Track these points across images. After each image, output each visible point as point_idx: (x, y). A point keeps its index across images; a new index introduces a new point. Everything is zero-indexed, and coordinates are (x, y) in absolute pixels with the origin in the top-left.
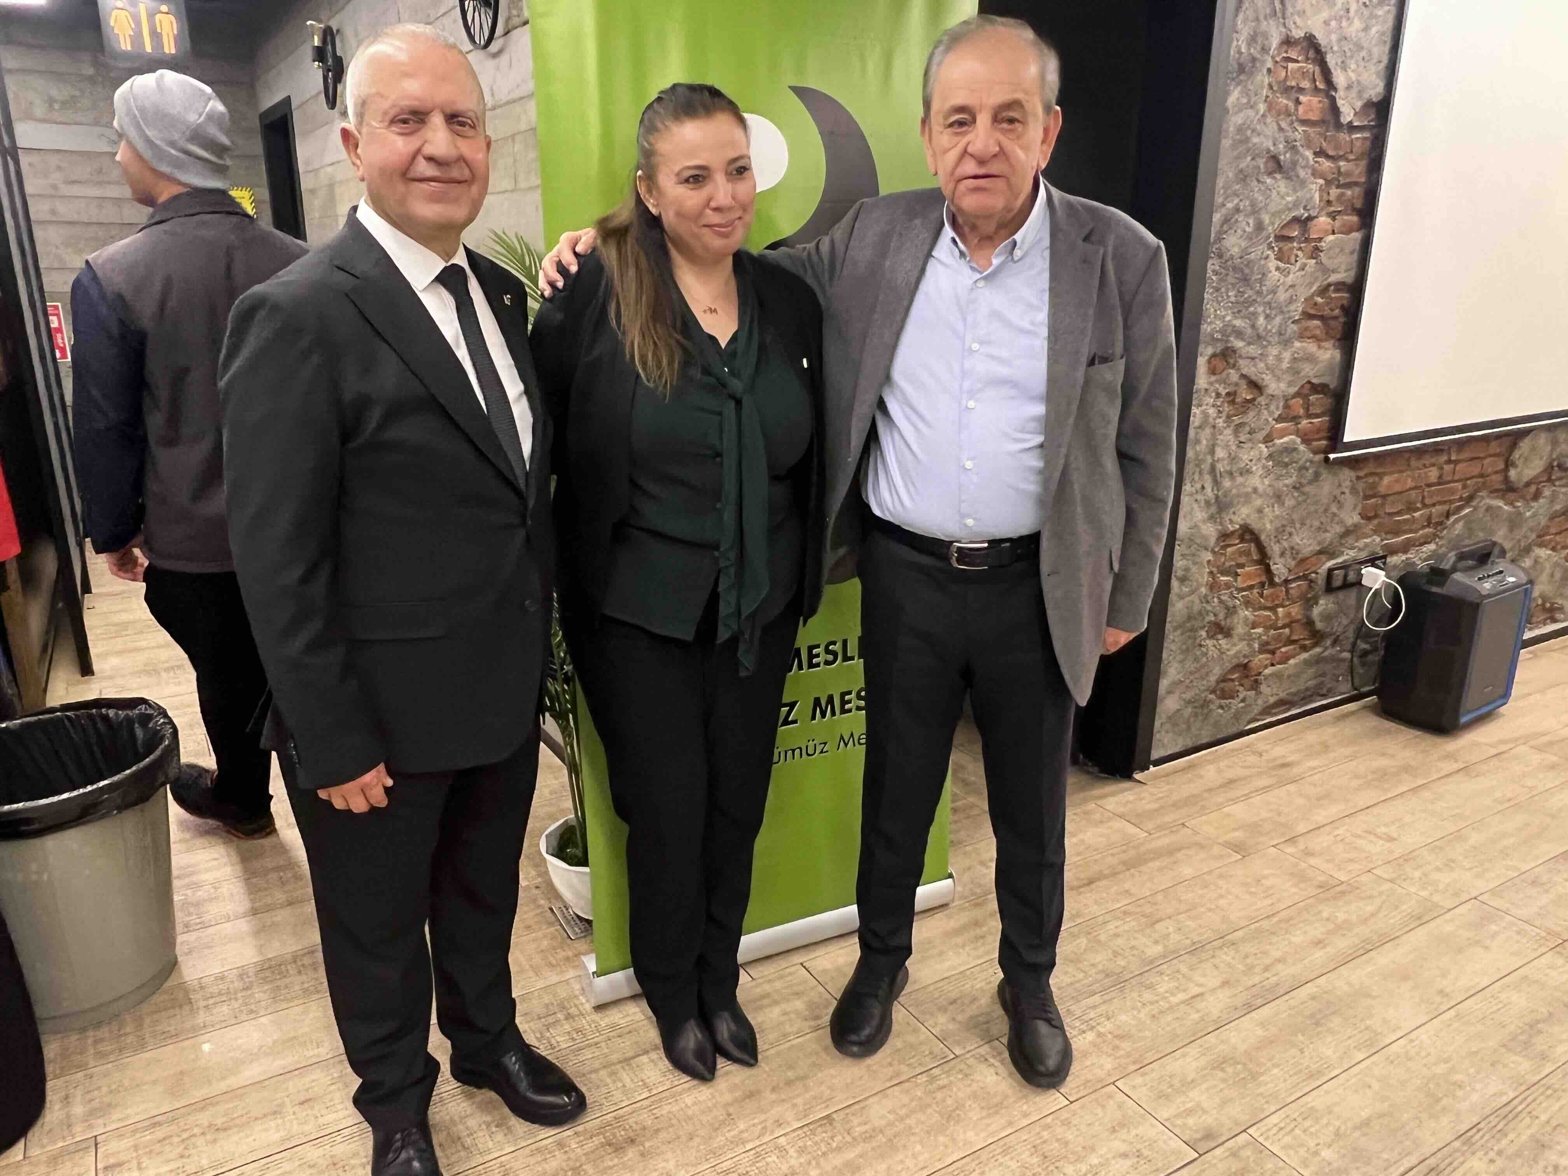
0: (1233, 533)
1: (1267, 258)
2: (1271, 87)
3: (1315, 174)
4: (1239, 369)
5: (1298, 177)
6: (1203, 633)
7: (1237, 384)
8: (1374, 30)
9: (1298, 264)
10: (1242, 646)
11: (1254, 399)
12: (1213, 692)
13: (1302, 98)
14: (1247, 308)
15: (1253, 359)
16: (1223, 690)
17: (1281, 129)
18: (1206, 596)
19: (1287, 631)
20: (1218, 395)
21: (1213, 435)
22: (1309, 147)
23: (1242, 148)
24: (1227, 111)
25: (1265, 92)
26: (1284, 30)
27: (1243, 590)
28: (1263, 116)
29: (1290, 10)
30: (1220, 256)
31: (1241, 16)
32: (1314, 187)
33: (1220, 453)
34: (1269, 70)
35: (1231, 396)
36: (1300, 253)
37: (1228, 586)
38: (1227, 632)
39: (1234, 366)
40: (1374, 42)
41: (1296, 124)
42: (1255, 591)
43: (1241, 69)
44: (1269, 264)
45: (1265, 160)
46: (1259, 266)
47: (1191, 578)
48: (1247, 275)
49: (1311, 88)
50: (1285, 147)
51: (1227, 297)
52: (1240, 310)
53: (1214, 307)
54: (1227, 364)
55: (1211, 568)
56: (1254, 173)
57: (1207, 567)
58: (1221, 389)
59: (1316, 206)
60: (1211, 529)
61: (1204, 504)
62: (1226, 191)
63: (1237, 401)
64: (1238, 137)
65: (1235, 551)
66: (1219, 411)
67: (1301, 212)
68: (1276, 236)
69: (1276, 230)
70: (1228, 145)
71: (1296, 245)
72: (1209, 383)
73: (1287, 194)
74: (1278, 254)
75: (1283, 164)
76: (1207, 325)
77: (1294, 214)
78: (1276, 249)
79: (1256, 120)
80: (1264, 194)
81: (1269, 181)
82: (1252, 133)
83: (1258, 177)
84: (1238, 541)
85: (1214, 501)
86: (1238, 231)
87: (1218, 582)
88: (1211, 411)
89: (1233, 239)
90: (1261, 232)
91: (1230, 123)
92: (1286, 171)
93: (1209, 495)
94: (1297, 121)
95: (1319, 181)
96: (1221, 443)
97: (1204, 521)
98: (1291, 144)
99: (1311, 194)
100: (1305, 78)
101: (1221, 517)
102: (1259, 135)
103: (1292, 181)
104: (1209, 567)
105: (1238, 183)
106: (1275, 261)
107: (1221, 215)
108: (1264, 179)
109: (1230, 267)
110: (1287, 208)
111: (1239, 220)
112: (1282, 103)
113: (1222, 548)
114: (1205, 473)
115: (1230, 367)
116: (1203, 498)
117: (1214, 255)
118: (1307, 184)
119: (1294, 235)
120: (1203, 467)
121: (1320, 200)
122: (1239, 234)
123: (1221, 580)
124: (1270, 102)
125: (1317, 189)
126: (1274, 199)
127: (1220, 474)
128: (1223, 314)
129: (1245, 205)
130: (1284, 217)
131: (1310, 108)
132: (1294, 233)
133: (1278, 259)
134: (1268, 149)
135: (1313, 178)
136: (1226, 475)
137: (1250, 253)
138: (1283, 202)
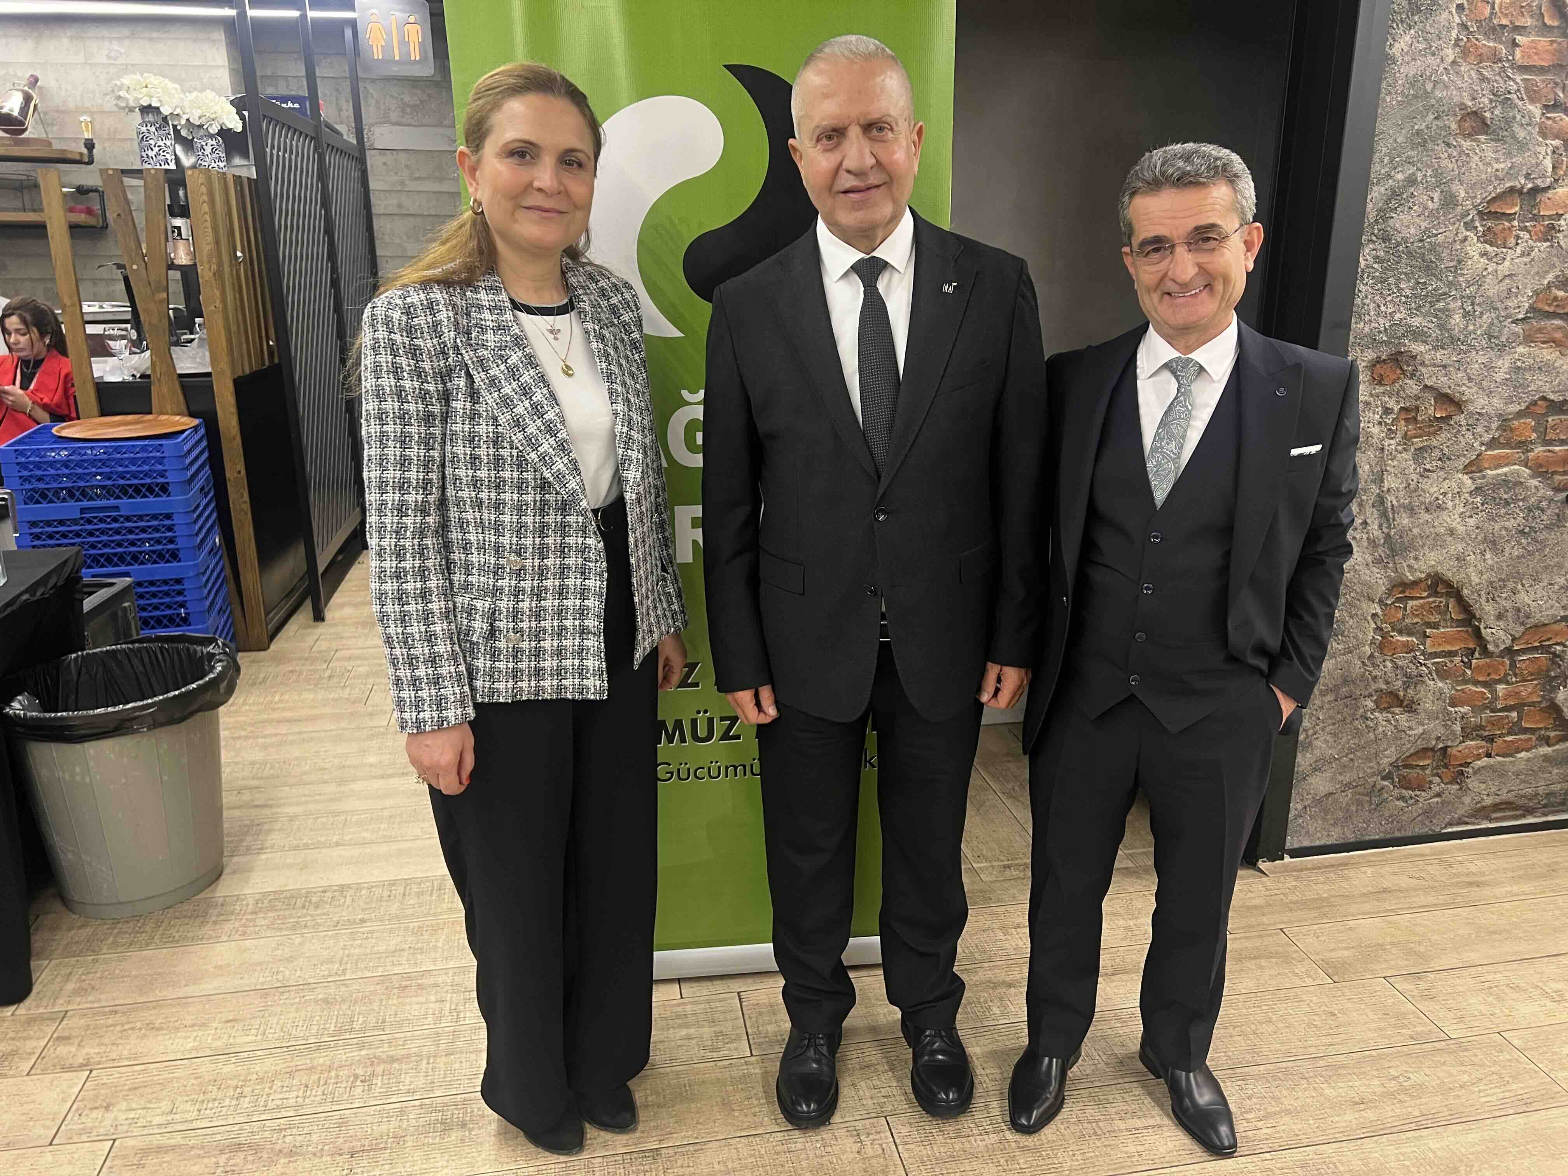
0: (1415, 583)
1: (1465, 239)
2: (1464, 26)
3: (1545, 133)
4: (1419, 380)
5: (1514, 137)
6: (1370, 704)
7: (1417, 398)
9: (1519, 250)
10: (1436, 728)
11: (1449, 417)
12: (1388, 777)
13: (1520, 39)
14: (1432, 303)
15: (1445, 367)
16: (1403, 778)
17: (1483, 79)
18: (1371, 656)
19: (1514, 714)
20: (1387, 411)
21: (1381, 461)
22: (1534, 100)
27: (1436, 655)
30: (1386, 239)
32: (1542, 150)
33: (1390, 482)
35: (1410, 413)
36: (1521, 234)
37: (1409, 648)
38: (1410, 707)
39: (1412, 376)
41: (1510, 72)
42: (1457, 659)
44: (1469, 248)
45: (1459, 118)
46: (1451, 251)
47: (1346, 633)
48: (1432, 262)
49: (1536, 27)
50: (1491, 101)
51: (1398, 290)
52: (1420, 306)
53: (1374, 302)
54: (1400, 372)
55: (1379, 623)
56: (1440, 135)
57: (1371, 622)
58: (1391, 404)
59: (1549, 174)
60: (1379, 576)
61: (1366, 544)
62: (1392, 160)
63: (1419, 418)
64: (1412, 92)
65: (1422, 606)
66: (1390, 430)
67: (1523, 181)
68: (1480, 213)
69: (1479, 205)
70: (1394, 103)
71: (1516, 223)
72: (1371, 395)
73: (1497, 160)
74: (1484, 235)
75: (1489, 123)
76: (1362, 324)
77: (1507, 185)
78: (1480, 229)
79: (1441, 68)
80: (1457, 161)
81: (1466, 144)
82: (1435, 85)
83: (1446, 140)
84: (1425, 594)
85: (1382, 541)
86: (1415, 208)
87: (1391, 642)
88: (1375, 430)
89: (1405, 218)
90: (1453, 209)
91: (1398, 75)
92: (1494, 131)
93: (1375, 532)
94: (1512, 69)
95: (1553, 142)
96: (1392, 470)
97: (1367, 565)
98: (1502, 97)
99: (1538, 158)
100: (1525, 13)
101: (1394, 563)
102: (1446, 87)
103: (1505, 143)
104: (1375, 623)
105: (1412, 149)
106: (1479, 245)
107: (1382, 189)
108: (1457, 141)
109: (1403, 252)
110: (1496, 177)
111: (1415, 193)
112: (1485, 45)
113: (1399, 600)
114: (1367, 507)
115: (1406, 376)
116: (1365, 536)
117: (1374, 239)
118: (1530, 146)
119: (1513, 211)
120: (1364, 498)
121: (1554, 167)
122: (1415, 211)
123: (1398, 641)
124: (1465, 46)
125: (1549, 152)
126: (1474, 166)
127: (1392, 509)
128: (1390, 311)
129: (1425, 175)
130: (1491, 188)
131: (1534, 51)
132: (1511, 208)
133: (1485, 242)
134: (1462, 104)
135: (1540, 139)
136: (1402, 510)
137: (1436, 235)
138: (1489, 170)
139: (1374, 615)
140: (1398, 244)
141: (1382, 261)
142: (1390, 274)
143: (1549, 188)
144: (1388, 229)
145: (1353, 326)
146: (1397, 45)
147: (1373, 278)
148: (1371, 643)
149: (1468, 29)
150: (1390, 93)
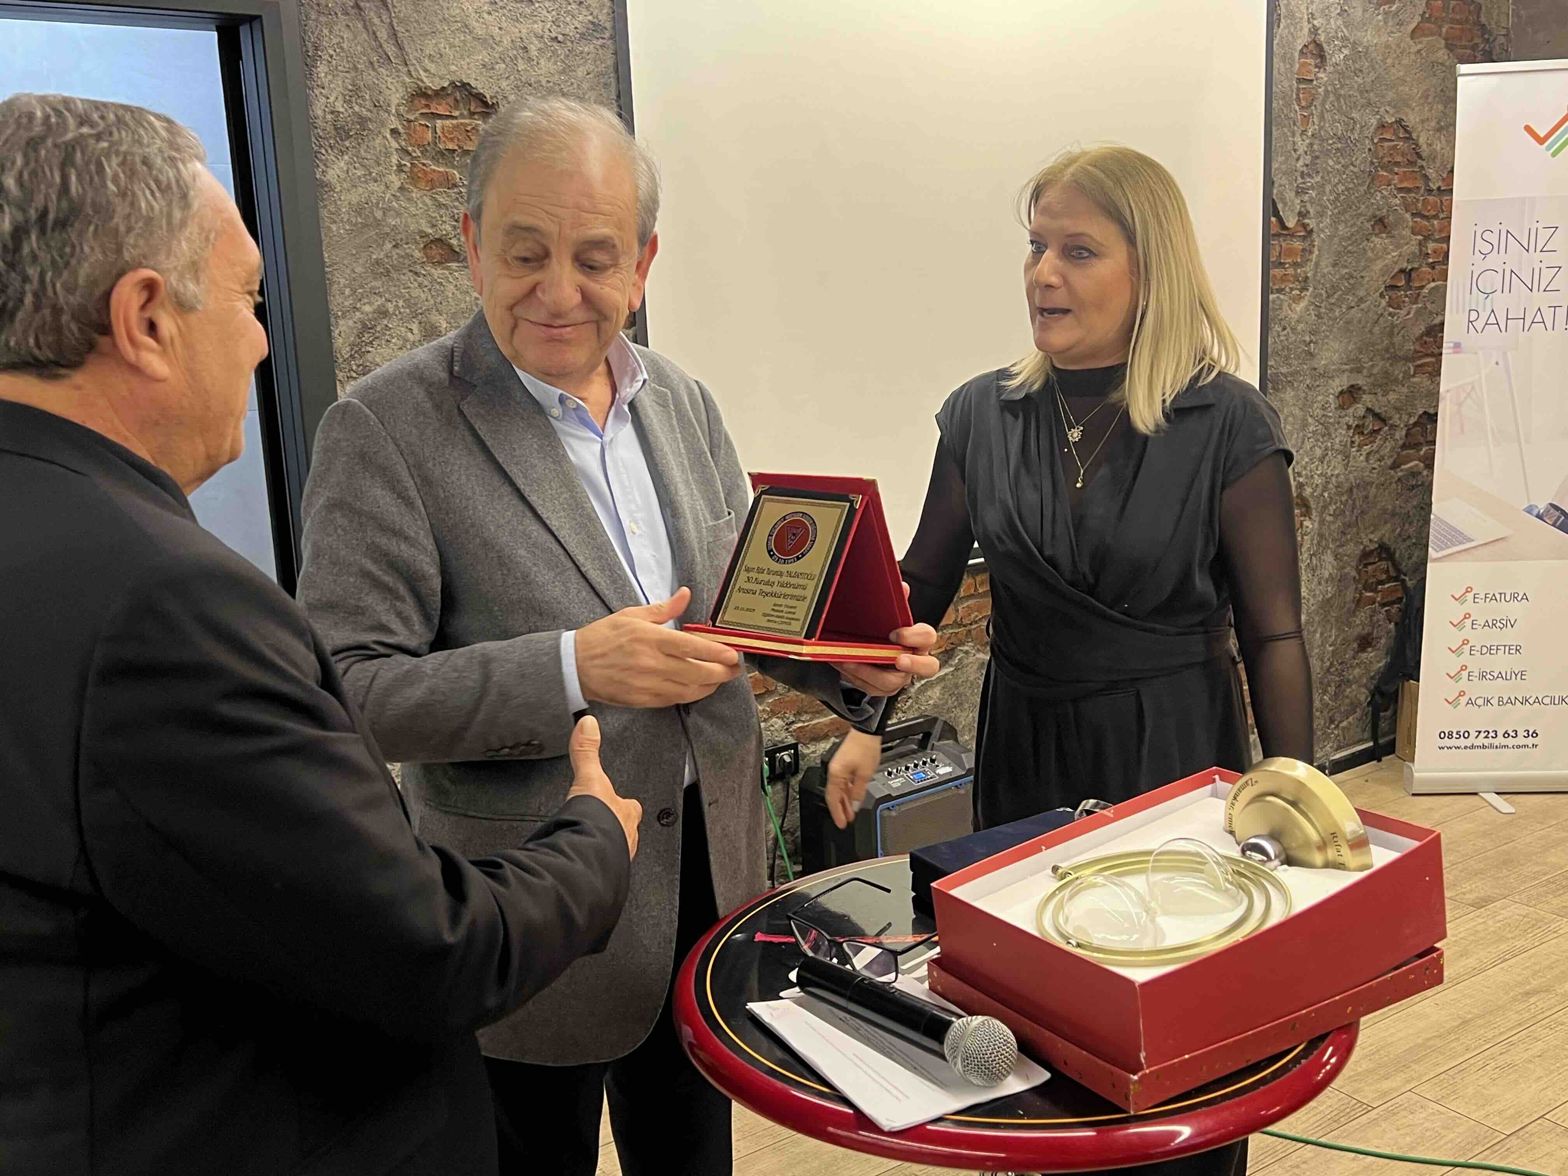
8: (581, 72)
24: (327, 186)
25: (394, 159)
26: (408, 80)
28: (401, 189)
29: (412, 55)
31: (322, 69)
34: (394, 132)
40: (585, 86)
43: (342, 132)
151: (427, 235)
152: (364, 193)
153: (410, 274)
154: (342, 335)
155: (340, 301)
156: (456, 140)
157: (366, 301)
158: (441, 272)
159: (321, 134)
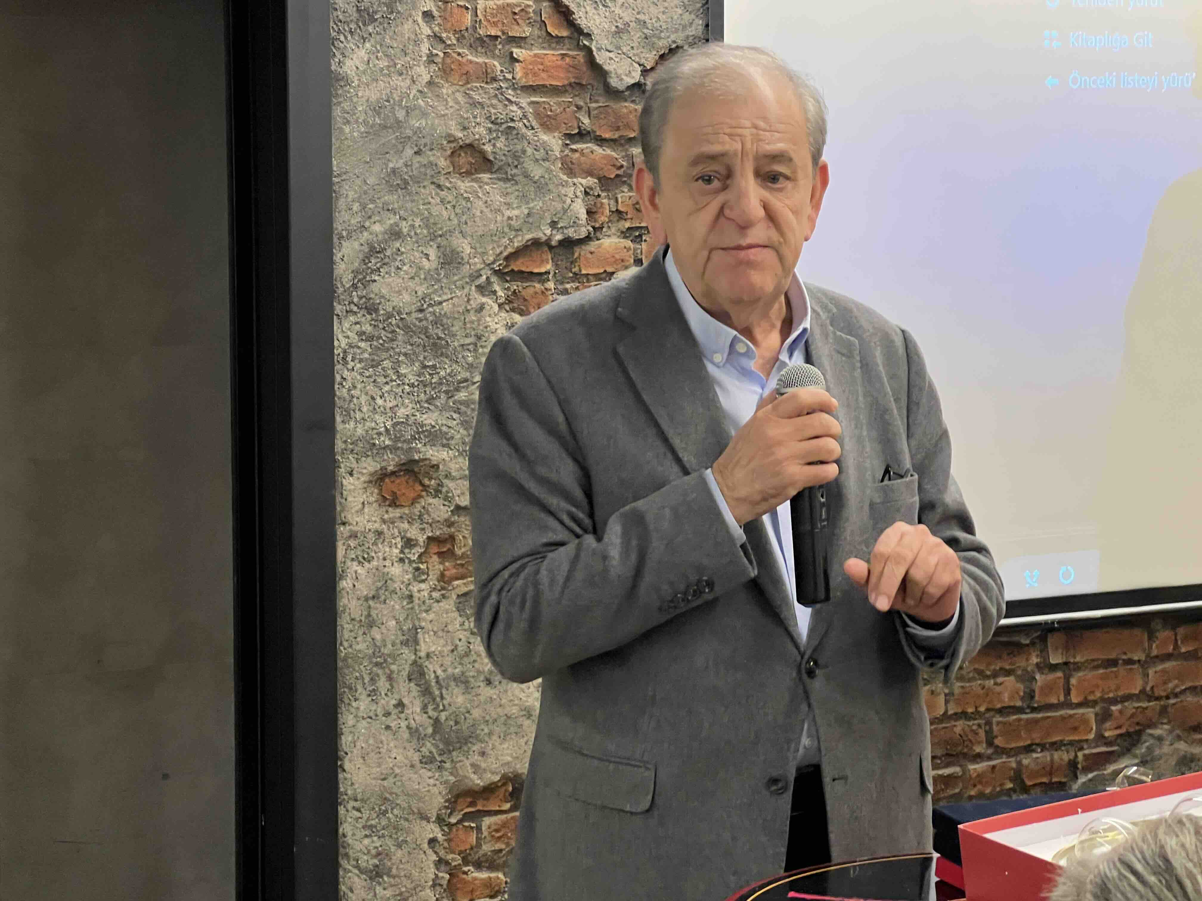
0: (489, 790)
1: (481, 308)
2: (437, 38)
3: (570, 169)
4: (448, 499)
5: (527, 176)
7: (449, 524)
13: (517, 52)
14: (449, 395)
17: (474, 104)
20: (409, 543)
21: (410, 613)
22: (547, 127)
23: (391, 137)
25: (425, 47)
28: (430, 83)
30: (371, 309)
32: (570, 191)
39: (437, 492)
41: (511, 94)
44: (488, 319)
45: (449, 152)
46: (465, 323)
47: (394, 871)
48: (439, 338)
49: (539, 37)
50: (490, 130)
51: (399, 377)
52: (433, 398)
53: (367, 394)
54: (421, 488)
55: (442, 853)
56: (426, 174)
57: (430, 852)
58: (413, 532)
59: (584, 222)
60: (432, 781)
61: (406, 735)
62: (364, 207)
63: (459, 552)
64: (378, 121)
65: (504, 825)
66: (417, 569)
67: (548, 232)
68: (496, 272)
69: (494, 262)
70: (355, 134)
71: (551, 285)
72: (384, 521)
73: (509, 205)
74: (509, 301)
75: (491, 158)
76: (352, 424)
77: (529, 236)
78: (500, 293)
79: (414, 92)
80: (454, 207)
81: (464, 185)
82: (407, 112)
83: (435, 180)
84: (507, 806)
85: (430, 730)
86: (405, 268)
87: (466, 882)
88: (396, 570)
89: (394, 281)
90: (458, 268)
91: (355, 100)
92: (500, 169)
93: (417, 718)
94: (514, 89)
95: (584, 181)
96: (430, 627)
97: (412, 766)
98: (504, 126)
99: (564, 202)
100: (520, 21)
101: (452, 761)
102: (424, 115)
103: (517, 183)
104: (436, 853)
105: (390, 192)
106: (503, 314)
107: (356, 245)
108: (451, 182)
109: (399, 327)
110: (510, 227)
111: (403, 250)
112: (471, 62)
113: (467, 817)
114: (401, 681)
115: (429, 493)
116: (404, 724)
117: (355, 309)
118: (551, 187)
119: (543, 270)
120: (394, 667)
121: (589, 213)
122: (407, 273)
123: (475, 879)
124: (443, 63)
125: (579, 194)
126: (478, 213)
127: (437, 682)
128: (391, 405)
129: (413, 226)
130: (506, 241)
131: (541, 67)
132: (539, 266)
133: (513, 310)
134: (450, 135)
135: (565, 178)
136: (452, 684)
137: (440, 303)
138: (499, 218)
139: (432, 841)
140: (389, 316)
141: (370, 338)
142: (384, 355)
143: (588, 239)
144: (372, 296)
145: (339, 426)
146: (348, 63)
147: (361, 361)
148: (434, 886)
149: (444, 42)
150: (348, 122)
151: (454, 140)
152: (385, 87)
153: (433, 187)
154: (345, 259)
155: (347, 218)
156: (500, 25)
157: (377, 218)
158: (468, 185)
159: (341, 17)
